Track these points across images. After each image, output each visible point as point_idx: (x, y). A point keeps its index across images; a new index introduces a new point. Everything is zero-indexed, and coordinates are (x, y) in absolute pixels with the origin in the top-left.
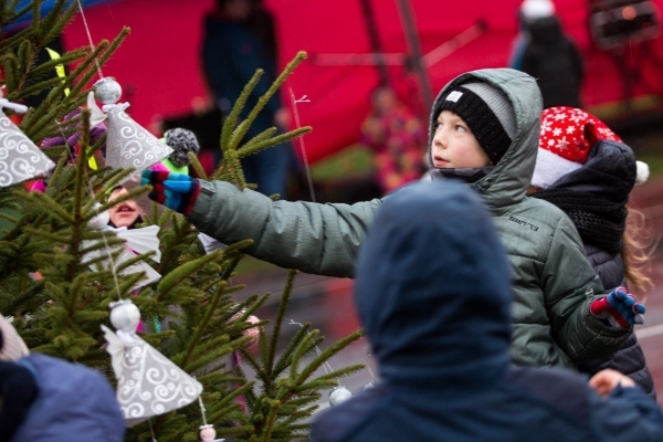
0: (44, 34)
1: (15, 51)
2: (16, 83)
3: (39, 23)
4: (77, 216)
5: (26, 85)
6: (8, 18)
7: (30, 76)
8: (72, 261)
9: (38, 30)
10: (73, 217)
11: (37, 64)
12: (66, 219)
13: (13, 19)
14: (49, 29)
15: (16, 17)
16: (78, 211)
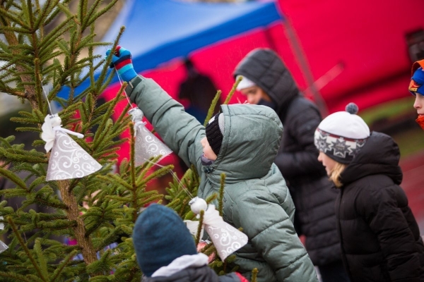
0: (98, 88)
1: (84, 101)
2: (87, 118)
3: (94, 83)
4: (134, 186)
5: (93, 119)
6: (76, 83)
7: (94, 113)
8: (134, 211)
9: (95, 87)
10: (131, 186)
11: (97, 106)
12: (128, 188)
13: (80, 83)
14: (101, 86)
15: (81, 82)
16: (134, 182)
